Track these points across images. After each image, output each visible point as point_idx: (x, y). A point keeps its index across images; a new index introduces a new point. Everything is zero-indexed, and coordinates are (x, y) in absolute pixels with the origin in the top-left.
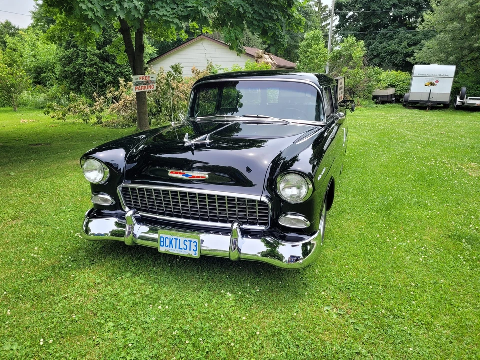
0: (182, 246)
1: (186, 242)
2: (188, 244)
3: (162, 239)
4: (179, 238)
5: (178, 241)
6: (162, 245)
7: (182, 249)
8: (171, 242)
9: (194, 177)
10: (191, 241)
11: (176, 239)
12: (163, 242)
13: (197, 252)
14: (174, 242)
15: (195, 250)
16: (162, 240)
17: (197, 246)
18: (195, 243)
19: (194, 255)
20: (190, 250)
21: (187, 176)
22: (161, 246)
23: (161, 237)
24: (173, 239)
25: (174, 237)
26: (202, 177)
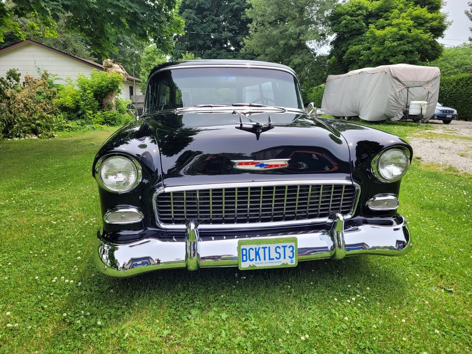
0: (274, 255)
1: (278, 248)
2: (281, 251)
3: (244, 251)
4: (267, 246)
5: (267, 250)
6: (245, 259)
7: (273, 259)
8: (257, 254)
9: (271, 166)
10: (284, 247)
11: (264, 248)
12: (246, 255)
13: (294, 259)
14: (261, 252)
15: (291, 256)
16: (244, 253)
17: (294, 251)
18: (291, 248)
19: (289, 263)
20: (285, 258)
21: (262, 165)
22: (243, 261)
23: (243, 249)
24: (259, 248)
25: (261, 246)
26: (282, 165)
